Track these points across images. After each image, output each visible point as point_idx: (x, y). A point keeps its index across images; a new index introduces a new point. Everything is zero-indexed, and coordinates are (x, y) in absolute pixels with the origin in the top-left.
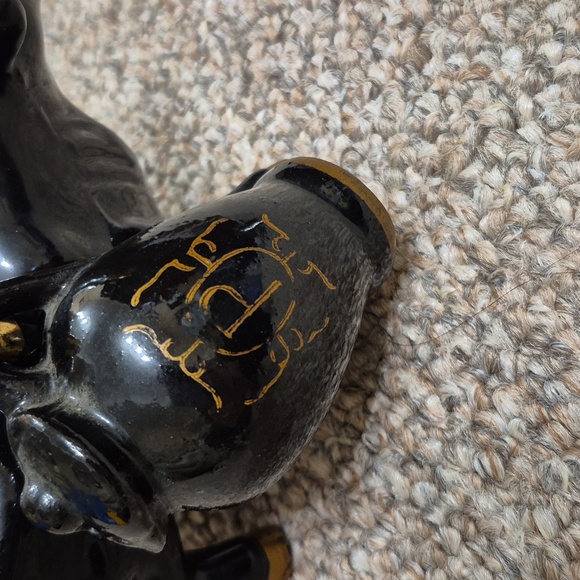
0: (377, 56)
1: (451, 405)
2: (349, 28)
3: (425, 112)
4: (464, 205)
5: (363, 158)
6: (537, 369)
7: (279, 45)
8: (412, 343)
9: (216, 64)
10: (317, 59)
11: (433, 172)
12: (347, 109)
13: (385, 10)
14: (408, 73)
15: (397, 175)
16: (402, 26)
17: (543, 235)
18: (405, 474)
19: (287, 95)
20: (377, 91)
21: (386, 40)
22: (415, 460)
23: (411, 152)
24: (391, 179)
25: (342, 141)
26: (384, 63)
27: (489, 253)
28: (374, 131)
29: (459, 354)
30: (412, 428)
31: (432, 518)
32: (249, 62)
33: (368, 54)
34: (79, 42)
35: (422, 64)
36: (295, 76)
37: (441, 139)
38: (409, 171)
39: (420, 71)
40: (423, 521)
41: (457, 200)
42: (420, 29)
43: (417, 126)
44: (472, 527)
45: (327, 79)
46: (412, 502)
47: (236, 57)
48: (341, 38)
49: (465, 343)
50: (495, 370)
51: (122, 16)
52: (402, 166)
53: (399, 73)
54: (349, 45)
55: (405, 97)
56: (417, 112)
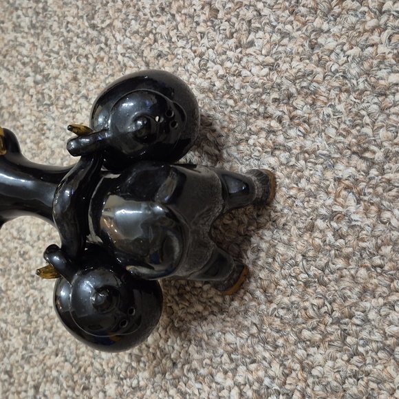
0: (198, 24)
1: (280, 120)
2: (182, 21)
3: (225, 30)
4: (254, 50)
5: (208, 61)
6: (304, 84)
7: (156, 44)
8: (256, 109)
9: (131, 67)
10: (174, 39)
11: (237, 47)
12: (194, 48)
13: (194, 7)
14: (212, 22)
15: (224, 57)
16: (203, 8)
17: (285, 41)
18: (274, 156)
19: (167, 59)
20: (203, 35)
21: (199, 16)
22: (275, 149)
23: (226, 46)
24: (223, 60)
25: (197, 60)
26: (202, 24)
27: (270, 60)
28: (208, 49)
29: (275, 100)
30: (269, 138)
31: (291, 164)
32: (146, 57)
33: (194, 25)
34: (62, 98)
35: (217, 16)
36: (168, 50)
37: (235, 35)
38: (228, 52)
39: (216, 18)
40: (288, 167)
41: (250, 51)
42: (211, 5)
43: (224, 36)
44: (307, 155)
45: (181, 43)
46: (281, 164)
47: (139, 59)
48: (181, 26)
49: (275, 95)
50: (290, 96)
51: (79, 76)
52: (225, 53)
53: (209, 24)
54: (185, 26)
55: (215, 30)
56: (222, 32)
